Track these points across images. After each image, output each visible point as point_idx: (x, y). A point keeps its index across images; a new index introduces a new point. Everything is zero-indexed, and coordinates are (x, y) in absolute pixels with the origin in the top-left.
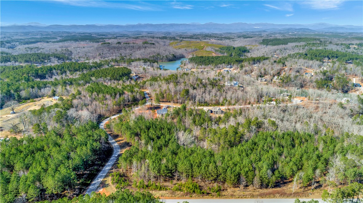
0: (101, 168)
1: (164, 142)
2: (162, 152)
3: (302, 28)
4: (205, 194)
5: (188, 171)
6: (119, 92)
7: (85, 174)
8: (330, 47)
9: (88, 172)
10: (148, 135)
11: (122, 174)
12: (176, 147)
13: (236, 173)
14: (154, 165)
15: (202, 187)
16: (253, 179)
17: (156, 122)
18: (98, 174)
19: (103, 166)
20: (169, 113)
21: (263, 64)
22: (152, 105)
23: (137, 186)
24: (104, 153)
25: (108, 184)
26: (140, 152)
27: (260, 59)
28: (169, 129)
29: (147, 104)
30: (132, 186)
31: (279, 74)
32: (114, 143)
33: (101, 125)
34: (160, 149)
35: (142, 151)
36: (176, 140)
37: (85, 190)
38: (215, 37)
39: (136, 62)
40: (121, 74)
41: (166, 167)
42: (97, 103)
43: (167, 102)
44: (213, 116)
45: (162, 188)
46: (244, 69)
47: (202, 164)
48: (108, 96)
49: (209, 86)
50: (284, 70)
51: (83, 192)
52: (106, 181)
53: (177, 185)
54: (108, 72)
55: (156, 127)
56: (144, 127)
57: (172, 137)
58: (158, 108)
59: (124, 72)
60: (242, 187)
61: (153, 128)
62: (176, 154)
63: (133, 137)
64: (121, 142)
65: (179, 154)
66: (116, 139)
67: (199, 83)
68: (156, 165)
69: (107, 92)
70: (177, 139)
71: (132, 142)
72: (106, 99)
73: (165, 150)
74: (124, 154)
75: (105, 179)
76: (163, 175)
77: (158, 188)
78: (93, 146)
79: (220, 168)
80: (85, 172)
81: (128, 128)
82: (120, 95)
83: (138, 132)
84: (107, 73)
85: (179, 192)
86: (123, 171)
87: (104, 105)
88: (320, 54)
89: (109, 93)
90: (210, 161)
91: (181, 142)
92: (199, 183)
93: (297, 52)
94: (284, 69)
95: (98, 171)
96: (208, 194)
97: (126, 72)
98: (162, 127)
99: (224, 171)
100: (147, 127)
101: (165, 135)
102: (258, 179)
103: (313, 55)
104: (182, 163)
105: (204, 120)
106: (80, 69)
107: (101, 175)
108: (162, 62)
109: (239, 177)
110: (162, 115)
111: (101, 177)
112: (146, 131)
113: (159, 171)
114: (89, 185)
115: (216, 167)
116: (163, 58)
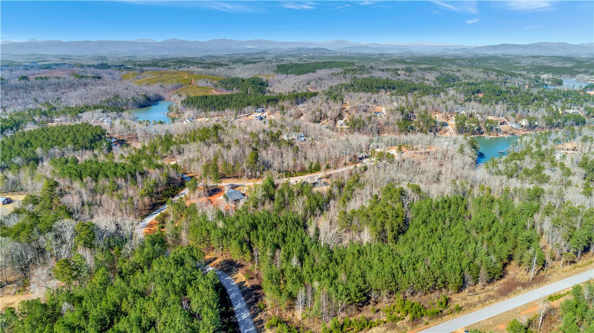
3: (318, 48)
8: (377, 74)
13: (459, 270)
16: (478, 274)
31: (340, 116)
38: (198, 63)
41: (357, 286)
50: (345, 110)
58: (217, 190)
64: (216, 262)
76: (357, 301)
93: (339, 83)
102: (486, 272)
103: (363, 86)
109: (463, 274)
110: (237, 201)
116: (128, 103)
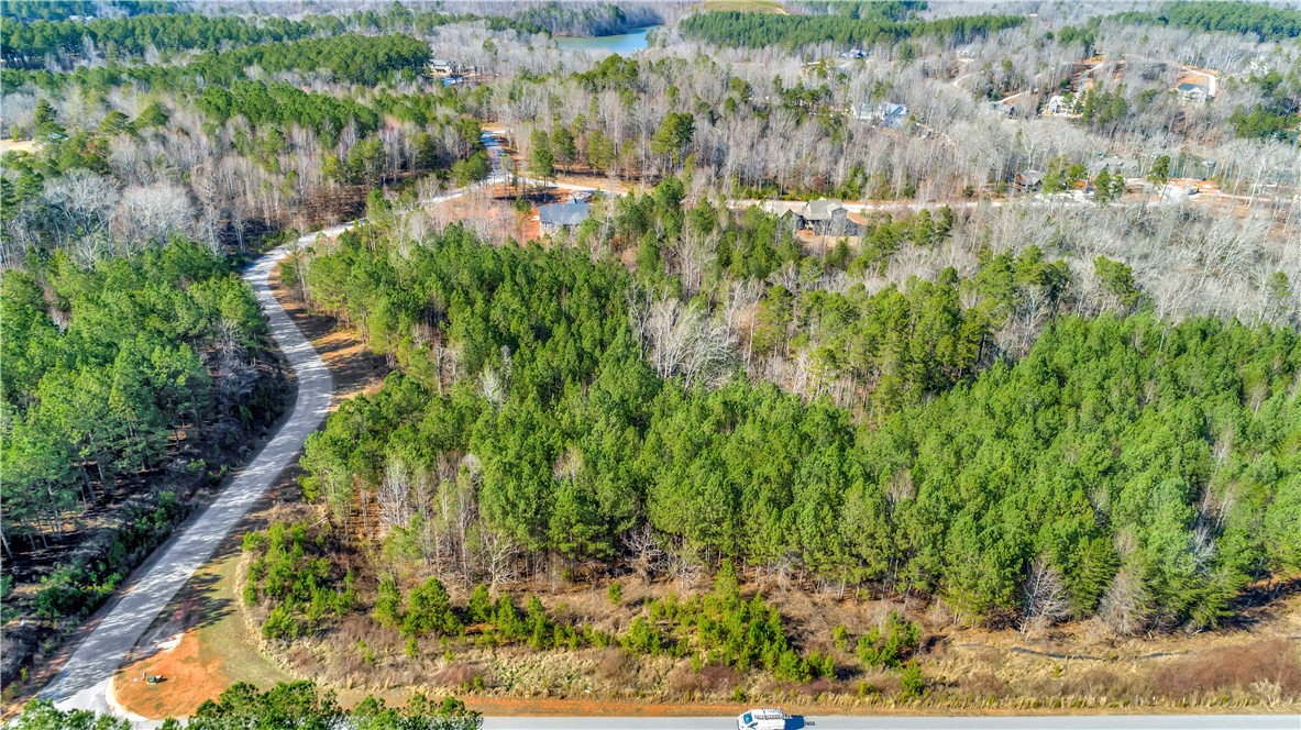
0: (202, 497)
1: (571, 355)
2: (563, 411)
4: (828, 679)
5: (715, 528)
6: (356, 116)
7: (94, 533)
9: (116, 523)
10: (486, 319)
11: (319, 539)
12: (641, 386)
13: (1007, 547)
14: (511, 493)
15: (800, 622)
16: (1103, 583)
17: (532, 257)
18: (180, 533)
19: (216, 485)
20: (598, 217)
21: (1000, 43)
22: (515, 184)
23: (400, 618)
24: (235, 409)
25: (227, 602)
26: (434, 411)
27: (986, 22)
28: (597, 293)
29: (491, 181)
30: (375, 614)
31: (1067, 86)
32: (307, 356)
33: (256, 268)
34: (549, 392)
35: (447, 402)
36: (638, 349)
37: (66, 641)
39: (459, 25)
40: (381, 58)
41: (581, 499)
42: (244, 164)
43: (589, 174)
44: (812, 241)
45: (558, 635)
46: (919, 63)
47: (796, 488)
48: (300, 135)
49: (779, 114)
50: (1088, 72)
51: (50, 654)
52: (216, 579)
53: (645, 610)
54: (326, 49)
55: (531, 281)
56: (465, 277)
57: (614, 334)
58: (544, 197)
59: (398, 53)
60: (1036, 627)
61: (516, 284)
62: (641, 424)
63: (401, 326)
64: (346, 352)
65: (657, 424)
66: (320, 336)
67: (736, 95)
68: (518, 488)
69: (298, 116)
70: (640, 344)
71: (400, 352)
72: (292, 147)
73: (576, 403)
74: (338, 417)
75: (214, 569)
76: (564, 547)
77: (530, 632)
78: (152, 367)
79: (906, 515)
80: (90, 523)
81: (381, 276)
82: (363, 131)
83: (430, 303)
84: (319, 53)
85: (662, 661)
86: (329, 516)
87: (278, 172)
88: (1223, 18)
89: (305, 118)
90: (845, 468)
91: (663, 357)
92: (778, 597)
93: (1126, 11)
94: (1088, 67)
95: (181, 515)
96: (845, 673)
97: (404, 52)
98: (566, 279)
99: (935, 535)
100: (481, 279)
101: (577, 322)
102: (1139, 585)
104: (678, 483)
105: (771, 254)
106: (207, 39)
107: (195, 538)
108: (568, 36)
109: (1026, 568)
110: (566, 228)
111: (186, 554)
112: (479, 297)
113: (539, 526)
114: (102, 605)
115: (885, 508)
116: (573, 22)
